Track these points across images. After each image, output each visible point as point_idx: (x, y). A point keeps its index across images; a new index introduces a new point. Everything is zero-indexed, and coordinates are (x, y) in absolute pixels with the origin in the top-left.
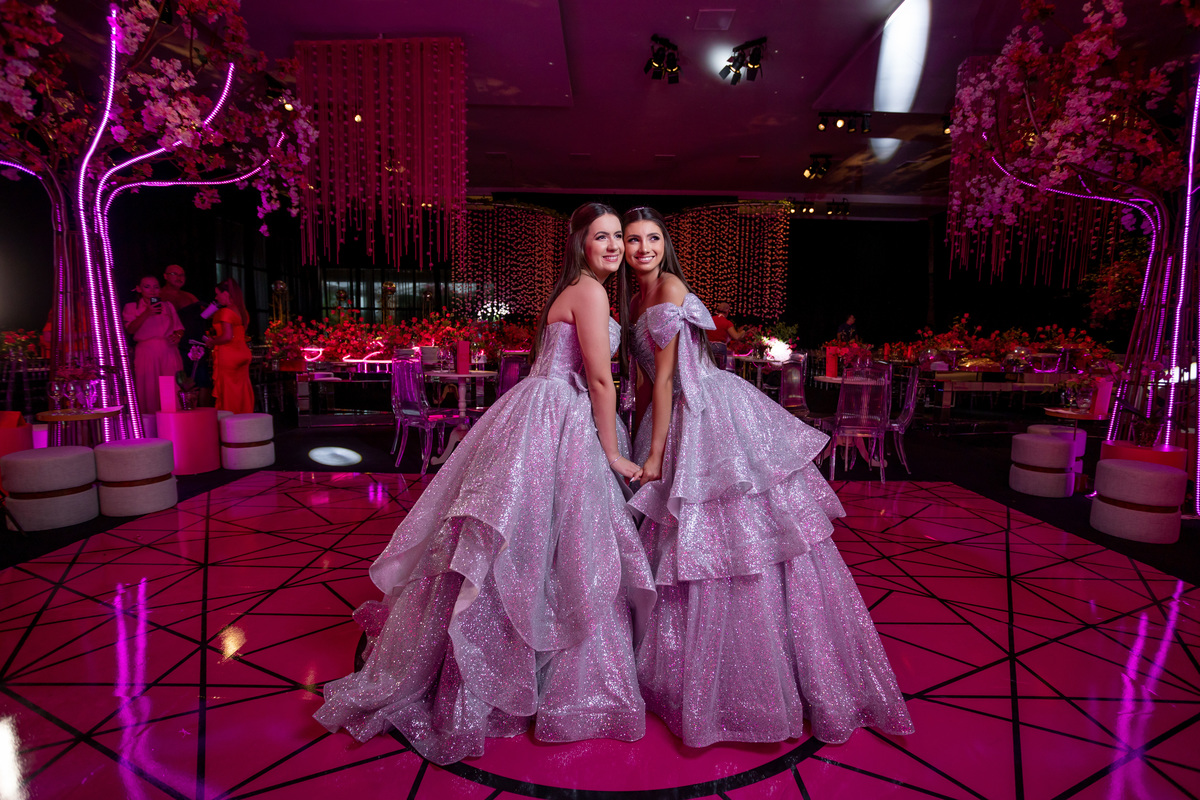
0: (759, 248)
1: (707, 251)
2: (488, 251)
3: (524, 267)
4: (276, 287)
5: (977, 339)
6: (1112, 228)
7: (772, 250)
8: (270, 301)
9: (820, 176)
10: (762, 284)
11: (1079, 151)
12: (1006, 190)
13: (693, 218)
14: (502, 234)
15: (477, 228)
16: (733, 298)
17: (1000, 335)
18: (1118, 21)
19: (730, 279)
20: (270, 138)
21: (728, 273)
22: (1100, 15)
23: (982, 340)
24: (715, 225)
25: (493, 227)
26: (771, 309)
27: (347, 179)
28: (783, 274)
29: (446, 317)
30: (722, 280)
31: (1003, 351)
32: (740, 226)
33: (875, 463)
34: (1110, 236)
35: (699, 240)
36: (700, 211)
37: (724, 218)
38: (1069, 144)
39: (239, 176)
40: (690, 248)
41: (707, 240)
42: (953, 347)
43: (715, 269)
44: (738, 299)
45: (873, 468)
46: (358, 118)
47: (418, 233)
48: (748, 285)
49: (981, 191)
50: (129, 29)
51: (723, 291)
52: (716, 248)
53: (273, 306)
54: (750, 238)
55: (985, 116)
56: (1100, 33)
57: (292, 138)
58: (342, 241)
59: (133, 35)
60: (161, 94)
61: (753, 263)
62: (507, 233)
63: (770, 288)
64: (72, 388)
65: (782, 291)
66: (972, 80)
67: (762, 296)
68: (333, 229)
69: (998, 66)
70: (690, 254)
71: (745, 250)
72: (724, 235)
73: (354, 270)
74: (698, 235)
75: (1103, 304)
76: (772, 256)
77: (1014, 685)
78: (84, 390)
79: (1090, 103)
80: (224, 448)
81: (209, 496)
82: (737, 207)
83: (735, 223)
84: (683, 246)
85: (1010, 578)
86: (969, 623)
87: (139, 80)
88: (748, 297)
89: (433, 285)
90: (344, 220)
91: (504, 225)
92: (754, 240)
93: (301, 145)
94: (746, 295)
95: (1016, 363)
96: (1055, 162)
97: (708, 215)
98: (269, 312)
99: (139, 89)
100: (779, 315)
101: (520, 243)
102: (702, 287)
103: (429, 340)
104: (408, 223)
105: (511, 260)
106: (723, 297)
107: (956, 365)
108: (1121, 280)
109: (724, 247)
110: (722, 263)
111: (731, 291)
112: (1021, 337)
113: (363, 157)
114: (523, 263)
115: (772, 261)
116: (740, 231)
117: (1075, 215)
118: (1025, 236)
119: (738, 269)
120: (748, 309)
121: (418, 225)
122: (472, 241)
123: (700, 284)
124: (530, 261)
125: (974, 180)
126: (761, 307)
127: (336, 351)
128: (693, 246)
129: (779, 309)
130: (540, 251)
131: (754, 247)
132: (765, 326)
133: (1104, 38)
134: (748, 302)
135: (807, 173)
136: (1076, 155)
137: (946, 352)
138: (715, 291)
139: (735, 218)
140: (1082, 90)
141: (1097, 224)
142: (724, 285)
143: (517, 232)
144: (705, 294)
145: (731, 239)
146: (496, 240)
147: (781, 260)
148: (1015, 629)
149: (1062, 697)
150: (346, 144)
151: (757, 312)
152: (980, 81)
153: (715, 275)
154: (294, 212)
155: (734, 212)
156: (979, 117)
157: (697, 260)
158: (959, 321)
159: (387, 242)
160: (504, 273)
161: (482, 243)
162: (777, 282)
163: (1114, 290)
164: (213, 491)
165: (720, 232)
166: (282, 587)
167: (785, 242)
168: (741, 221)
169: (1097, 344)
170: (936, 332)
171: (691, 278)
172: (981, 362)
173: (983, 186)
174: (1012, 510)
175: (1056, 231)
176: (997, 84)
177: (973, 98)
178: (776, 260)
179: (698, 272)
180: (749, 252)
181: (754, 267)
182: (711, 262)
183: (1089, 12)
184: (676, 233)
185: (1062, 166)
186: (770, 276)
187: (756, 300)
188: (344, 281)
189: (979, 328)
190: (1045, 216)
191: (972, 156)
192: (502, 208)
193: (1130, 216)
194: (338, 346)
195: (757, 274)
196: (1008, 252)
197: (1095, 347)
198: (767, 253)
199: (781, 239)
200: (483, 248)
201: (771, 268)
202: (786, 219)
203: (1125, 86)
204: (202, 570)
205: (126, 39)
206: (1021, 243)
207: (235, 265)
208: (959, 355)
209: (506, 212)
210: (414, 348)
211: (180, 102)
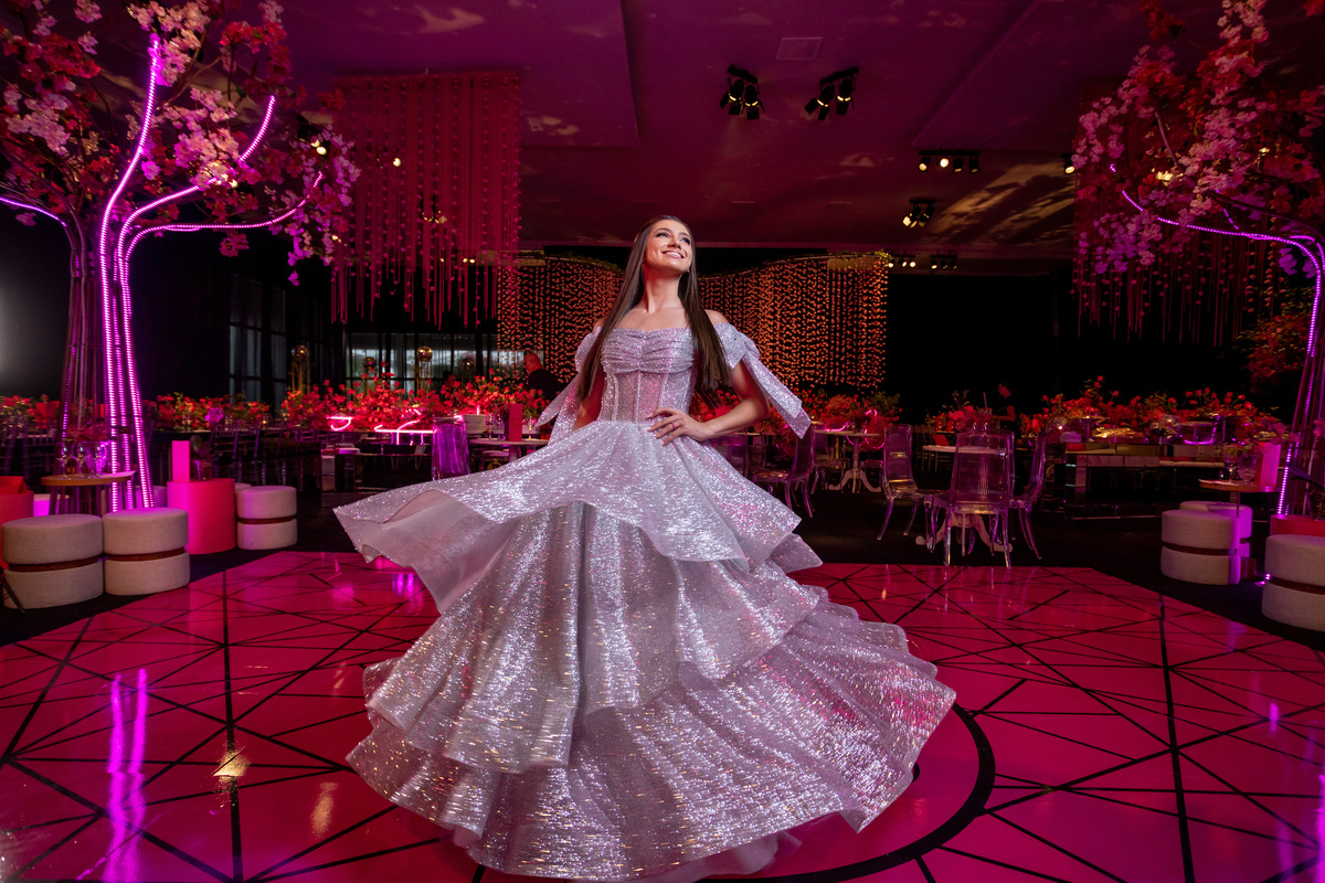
0: (852, 306)
1: (792, 311)
2: (539, 310)
3: (580, 329)
4: (297, 353)
5: (1114, 406)
6: (1270, 276)
7: (868, 308)
8: (289, 368)
9: (922, 224)
10: (857, 347)
11: (1224, 177)
12: (1141, 227)
13: (775, 272)
14: (556, 291)
15: (527, 284)
16: (823, 364)
17: (1142, 401)
18: (1259, 36)
19: (820, 342)
20: (306, 179)
21: (817, 335)
22: (1238, 29)
23: (1120, 407)
24: (801, 281)
25: (545, 283)
26: (867, 377)
27: (385, 227)
28: (881, 336)
29: (493, 381)
30: (810, 344)
31: (1147, 420)
32: (831, 281)
33: (997, 548)
34: (1268, 285)
35: (783, 297)
36: (783, 264)
37: (812, 272)
38: (1210, 170)
39: (271, 219)
40: (772, 307)
41: (792, 298)
42: (1085, 414)
43: (802, 331)
44: (829, 365)
45: (996, 553)
46: (397, 162)
47: (463, 286)
48: (840, 349)
49: (1112, 231)
50: (169, 60)
51: (811, 356)
52: (802, 307)
53: (292, 374)
54: (842, 295)
55: (1112, 145)
56: (1238, 49)
57: (330, 179)
58: (377, 295)
59: (173, 66)
60: (199, 127)
61: (846, 324)
62: (561, 290)
63: (866, 352)
64: (81, 449)
65: (881, 356)
66: (1096, 105)
67: (857, 361)
68: (367, 282)
69: (1125, 91)
70: (772, 314)
71: (836, 309)
72: (811, 292)
73: (384, 334)
74: (782, 292)
75: (1264, 365)
76: (868, 315)
77: (1178, 779)
78: (94, 452)
79: (1232, 125)
80: (239, 524)
81: (225, 576)
82: (826, 260)
83: (825, 278)
84: (763, 305)
85: (1167, 669)
86: (1119, 714)
87: (175, 114)
88: (841, 362)
89: (475, 353)
90: (380, 273)
91: (558, 281)
92: (847, 297)
93: (340, 186)
94: (838, 360)
95: (1162, 433)
96: (1196, 190)
97: (791, 270)
98: (287, 381)
99: (175, 124)
100: (877, 383)
101: (576, 302)
102: (786, 351)
103: (474, 408)
104: (452, 275)
105: (566, 320)
106: (811, 363)
107: (1091, 437)
108: (1284, 337)
109: (811, 305)
110: (810, 324)
111: (820, 356)
112: (1166, 404)
113: (403, 202)
114: (578, 324)
115: (868, 321)
116: (831, 287)
117: (1224, 261)
118: (1166, 286)
119: (829, 330)
120: (840, 377)
121: (463, 277)
122: (521, 300)
123: (784, 348)
124: (587, 322)
125: (1103, 220)
126: (856, 375)
127: (367, 419)
128: (775, 305)
129: (878, 377)
130: (598, 311)
131: (847, 305)
132: (861, 396)
133: (1245, 55)
134: (841, 369)
135: (907, 221)
136: (1219, 182)
137: (1077, 420)
138: (802, 356)
139: (825, 271)
140: (1222, 113)
141: (1251, 272)
142: (812, 350)
143: (572, 289)
144: (790, 359)
145: (821, 296)
146: (548, 299)
147: (878, 320)
148: (1175, 720)
149: (1237, 792)
150: (384, 189)
151: (851, 380)
152: (1105, 106)
153: (801, 337)
154: (328, 260)
155: (822, 265)
156: (1105, 145)
157: (781, 321)
158: (1092, 385)
159: (428, 297)
160: (556, 336)
161: (533, 301)
162: (874, 345)
163: (1276, 349)
164: (228, 571)
165: (807, 288)
166: (314, 668)
167: (882, 300)
168: (831, 275)
169: (1259, 411)
170: (1065, 399)
171: (774, 341)
172: (1120, 432)
173: (1113, 226)
174: (1164, 597)
175: (1203, 280)
176: (1124, 109)
177: (1098, 124)
178: (872, 320)
179: (781, 335)
180: (841, 310)
181: (847, 328)
182: (796, 323)
183: (1226, 26)
184: (756, 290)
185: (1204, 195)
186: (867, 338)
187: (850, 366)
188: (372, 348)
189: (1116, 393)
190: (1189, 263)
191: (1099, 189)
192: (556, 262)
193: (1290, 257)
194: (369, 414)
195: (851, 336)
196: (1147, 304)
197: (1257, 415)
198: (862, 312)
199: (878, 295)
200: (534, 307)
201: (867, 330)
202: (883, 272)
203: (1273, 107)
204: (222, 651)
205: (165, 69)
206: (1162, 294)
207: (251, 328)
208: (1093, 425)
209: (560, 266)
210: (456, 417)
211: (218, 133)
